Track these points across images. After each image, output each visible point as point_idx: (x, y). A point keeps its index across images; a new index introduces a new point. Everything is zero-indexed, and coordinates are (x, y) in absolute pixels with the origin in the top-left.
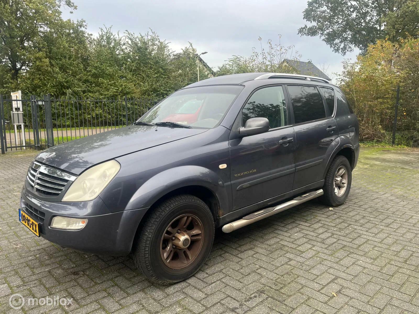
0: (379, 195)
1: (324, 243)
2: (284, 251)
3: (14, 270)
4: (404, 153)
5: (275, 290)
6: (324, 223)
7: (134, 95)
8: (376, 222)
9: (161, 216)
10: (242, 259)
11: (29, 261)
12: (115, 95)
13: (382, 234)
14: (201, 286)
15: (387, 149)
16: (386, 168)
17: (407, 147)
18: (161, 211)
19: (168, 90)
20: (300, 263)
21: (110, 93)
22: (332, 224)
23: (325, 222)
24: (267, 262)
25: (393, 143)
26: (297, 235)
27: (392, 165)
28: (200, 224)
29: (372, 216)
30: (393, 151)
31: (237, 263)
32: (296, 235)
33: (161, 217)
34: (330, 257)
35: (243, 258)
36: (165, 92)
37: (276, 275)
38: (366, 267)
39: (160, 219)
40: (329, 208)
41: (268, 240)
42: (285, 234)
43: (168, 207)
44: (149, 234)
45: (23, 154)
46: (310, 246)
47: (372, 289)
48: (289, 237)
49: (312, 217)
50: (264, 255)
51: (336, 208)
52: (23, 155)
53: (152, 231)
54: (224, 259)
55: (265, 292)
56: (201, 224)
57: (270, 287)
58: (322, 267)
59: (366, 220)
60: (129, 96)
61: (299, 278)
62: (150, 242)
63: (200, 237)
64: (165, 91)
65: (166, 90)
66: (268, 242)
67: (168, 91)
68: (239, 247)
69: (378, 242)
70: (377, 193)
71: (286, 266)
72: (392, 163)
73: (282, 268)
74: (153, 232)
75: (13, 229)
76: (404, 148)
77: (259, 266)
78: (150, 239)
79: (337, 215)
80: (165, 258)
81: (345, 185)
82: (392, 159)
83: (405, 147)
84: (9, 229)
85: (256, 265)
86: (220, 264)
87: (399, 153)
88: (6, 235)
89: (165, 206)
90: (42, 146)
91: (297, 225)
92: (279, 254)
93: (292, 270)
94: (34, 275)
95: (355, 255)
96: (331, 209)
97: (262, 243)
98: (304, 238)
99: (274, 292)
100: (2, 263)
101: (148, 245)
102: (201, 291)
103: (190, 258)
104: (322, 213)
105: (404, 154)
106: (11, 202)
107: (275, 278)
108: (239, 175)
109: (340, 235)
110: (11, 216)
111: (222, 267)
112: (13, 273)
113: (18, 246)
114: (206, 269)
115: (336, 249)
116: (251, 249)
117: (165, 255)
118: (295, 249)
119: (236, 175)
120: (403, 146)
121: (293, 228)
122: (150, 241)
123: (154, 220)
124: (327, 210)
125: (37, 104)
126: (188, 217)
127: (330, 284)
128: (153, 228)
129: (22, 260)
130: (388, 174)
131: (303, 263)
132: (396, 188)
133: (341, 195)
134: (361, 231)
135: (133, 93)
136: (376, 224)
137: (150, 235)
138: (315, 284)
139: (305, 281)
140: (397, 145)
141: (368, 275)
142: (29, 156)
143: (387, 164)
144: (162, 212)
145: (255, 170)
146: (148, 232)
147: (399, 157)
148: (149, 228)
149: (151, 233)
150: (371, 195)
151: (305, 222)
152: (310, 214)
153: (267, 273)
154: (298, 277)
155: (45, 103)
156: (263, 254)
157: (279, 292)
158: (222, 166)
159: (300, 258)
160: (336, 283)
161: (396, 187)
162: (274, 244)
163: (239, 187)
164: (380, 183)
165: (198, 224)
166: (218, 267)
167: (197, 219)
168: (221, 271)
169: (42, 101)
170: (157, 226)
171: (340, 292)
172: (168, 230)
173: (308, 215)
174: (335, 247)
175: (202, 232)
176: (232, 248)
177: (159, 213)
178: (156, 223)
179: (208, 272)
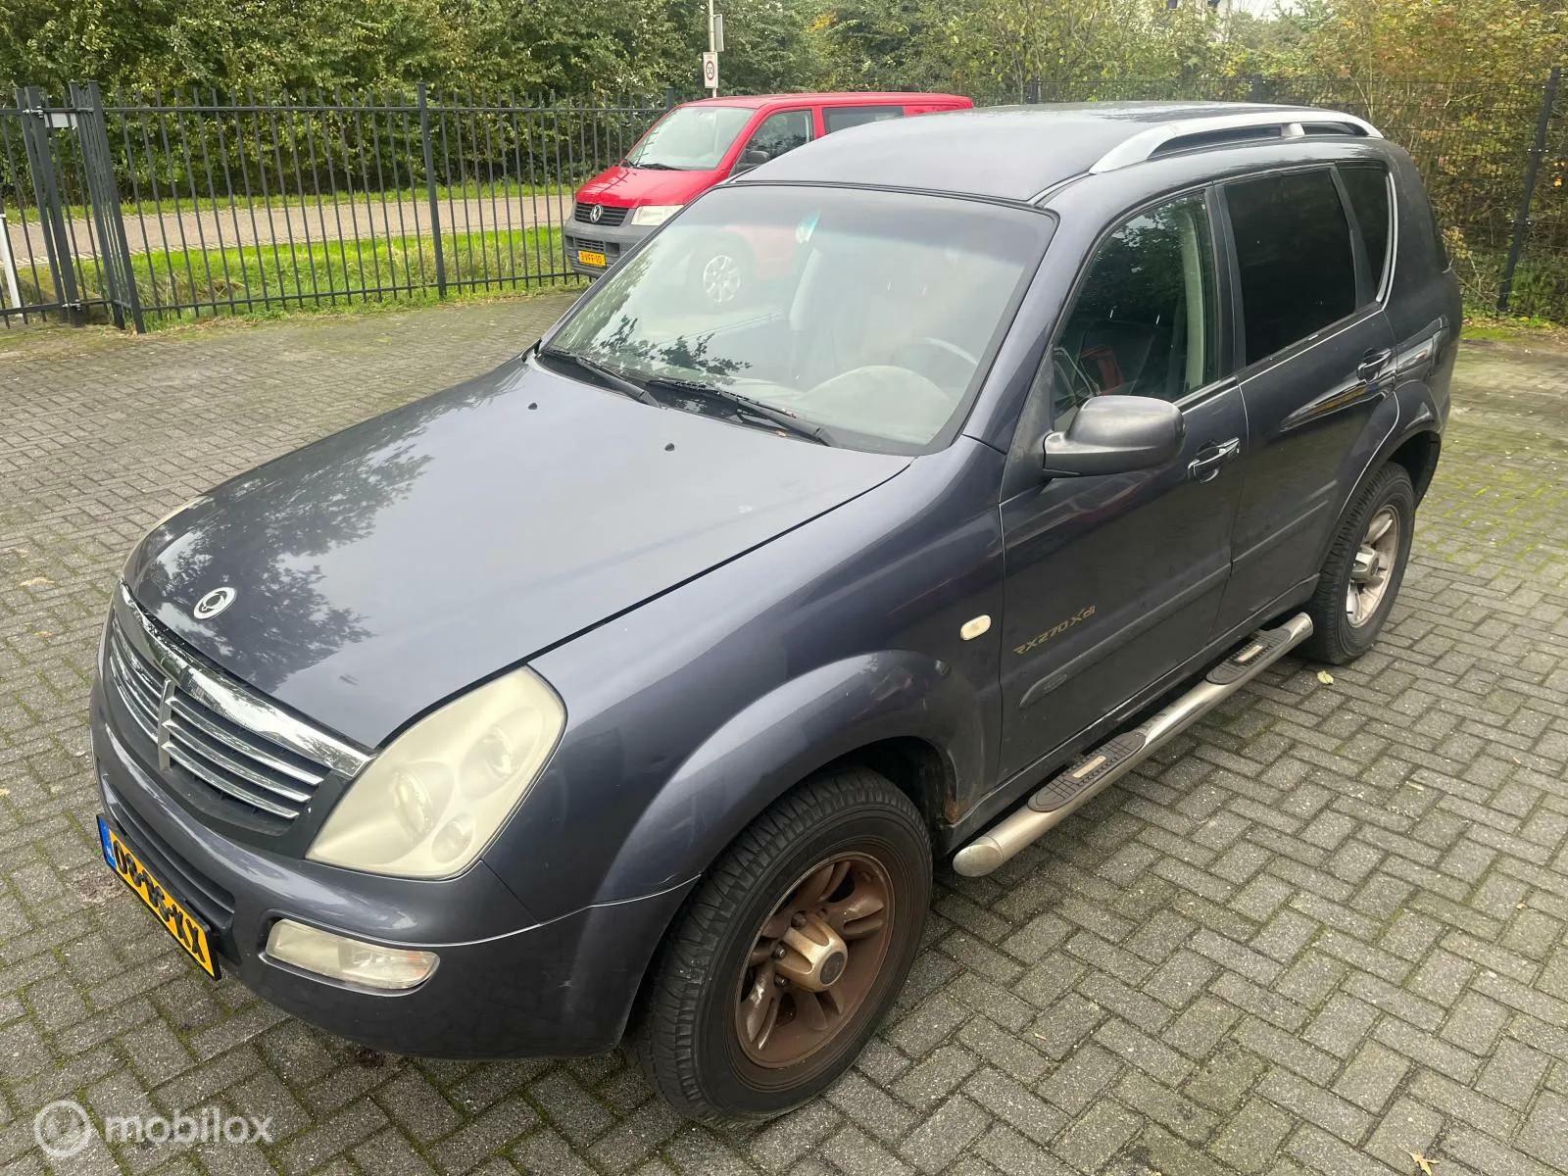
0: (1496, 599)
1: (1333, 876)
2: (1184, 917)
3: (109, 1041)
4: (1546, 359)
5: (1189, 1143)
6: (1311, 756)
7: (441, 54)
8: (1511, 752)
9: (740, 894)
10: (1023, 964)
11: (161, 985)
12: (365, 52)
13: (1543, 817)
14: (892, 1127)
15: (1479, 337)
16: (1494, 443)
17: (1554, 324)
18: (737, 872)
19: (584, 31)
20: (1260, 986)
21: (344, 43)
22: (1345, 763)
23: (1314, 752)
24: (1128, 985)
25: (1502, 304)
26: (1220, 828)
27: (1514, 423)
28: (881, 878)
29: (1490, 718)
30: (1502, 346)
31: (1011, 985)
32: (1214, 829)
33: (740, 898)
34: (1370, 953)
35: (1027, 961)
36: (570, 41)
37: (1176, 1056)
38: (1518, 1007)
39: (737, 909)
40: (1316, 673)
41: (1107, 855)
42: (1171, 822)
43: (765, 849)
44: (693, 972)
45: (18, 346)
46: (1280, 892)
47: (1558, 1129)
48: (1189, 837)
49: (1260, 725)
50: (1108, 941)
51: (1346, 675)
52: (17, 353)
53: (705, 961)
54: (952, 968)
55: (1155, 1160)
56: (885, 876)
57: (1166, 1127)
58: (1349, 1012)
59: (1473, 740)
60: (421, 59)
61: (1270, 1076)
62: (697, 1007)
63: (878, 924)
64: (570, 34)
65: (577, 33)
66: (1112, 869)
67: (582, 36)
68: (1002, 897)
69: (1540, 867)
70: (1486, 583)
71: (1204, 1004)
72: (1512, 412)
73: (1192, 1013)
74: (710, 962)
75: (60, 796)
76: (1545, 331)
77: (1103, 1008)
78: (697, 992)
79: (1353, 712)
80: (751, 1037)
81: (1386, 576)
82: (1506, 392)
83: (1547, 324)
84: (42, 795)
85: (1088, 999)
86: (940, 1002)
87: (1528, 360)
88: (36, 833)
89: (756, 848)
90: (87, 306)
91: (1207, 768)
92: (1165, 937)
93: (1233, 1028)
94: (196, 1069)
95: (1465, 940)
96: (1324, 677)
97: (1088, 871)
98: (1249, 841)
99: (1187, 1156)
100: (51, 1001)
101: (689, 1018)
102: (898, 1157)
103: (840, 1008)
104: (1292, 699)
105: (1549, 366)
106: (19, 635)
107: (1176, 1073)
108: (1032, 644)
109: (1388, 825)
110: (38, 721)
111: (957, 1014)
112: (105, 1057)
113: (100, 900)
114: (895, 1025)
115: (1385, 906)
116: (1050, 906)
117: (751, 1023)
118: (1223, 906)
119: (1020, 650)
120: (1539, 323)
121: (1196, 786)
122: (699, 999)
123: (711, 914)
124: (1312, 684)
125: (48, 125)
126: (838, 865)
127: (1395, 1108)
128: (710, 948)
129: (134, 984)
130: (1509, 476)
131: (1271, 988)
132: (1553, 558)
133: (1365, 615)
134: (1465, 805)
135: (436, 47)
136: (1514, 763)
137: (697, 977)
138: (1341, 1109)
139: (1297, 1091)
140: (1516, 316)
141: (1532, 1048)
142: (46, 358)
143: (1492, 422)
144: (742, 877)
145: (1092, 610)
146: (688, 966)
147: (1529, 378)
148: (694, 950)
149: (704, 968)
150: (1465, 597)
151: (1238, 753)
152: (1249, 708)
153: (1138, 1046)
154: (1266, 1070)
155: (79, 122)
156: (1103, 938)
157: (1206, 1154)
158: (975, 627)
159: (1256, 962)
160: (1417, 1100)
161: (1554, 551)
162: (1137, 879)
163: (1028, 694)
164: (1489, 529)
165: (873, 876)
166: (939, 1013)
167: (870, 863)
168: (953, 1036)
169: (68, 113)
170: (726, 937)
171: (1441, 1150)
172: (765, 934)
173: (1241, 712)
174: (1380, 895)
175: (885, 903)
176: (976, 903)
177: (732, 882)
178: (721, 926)
179: (903, 1042)
